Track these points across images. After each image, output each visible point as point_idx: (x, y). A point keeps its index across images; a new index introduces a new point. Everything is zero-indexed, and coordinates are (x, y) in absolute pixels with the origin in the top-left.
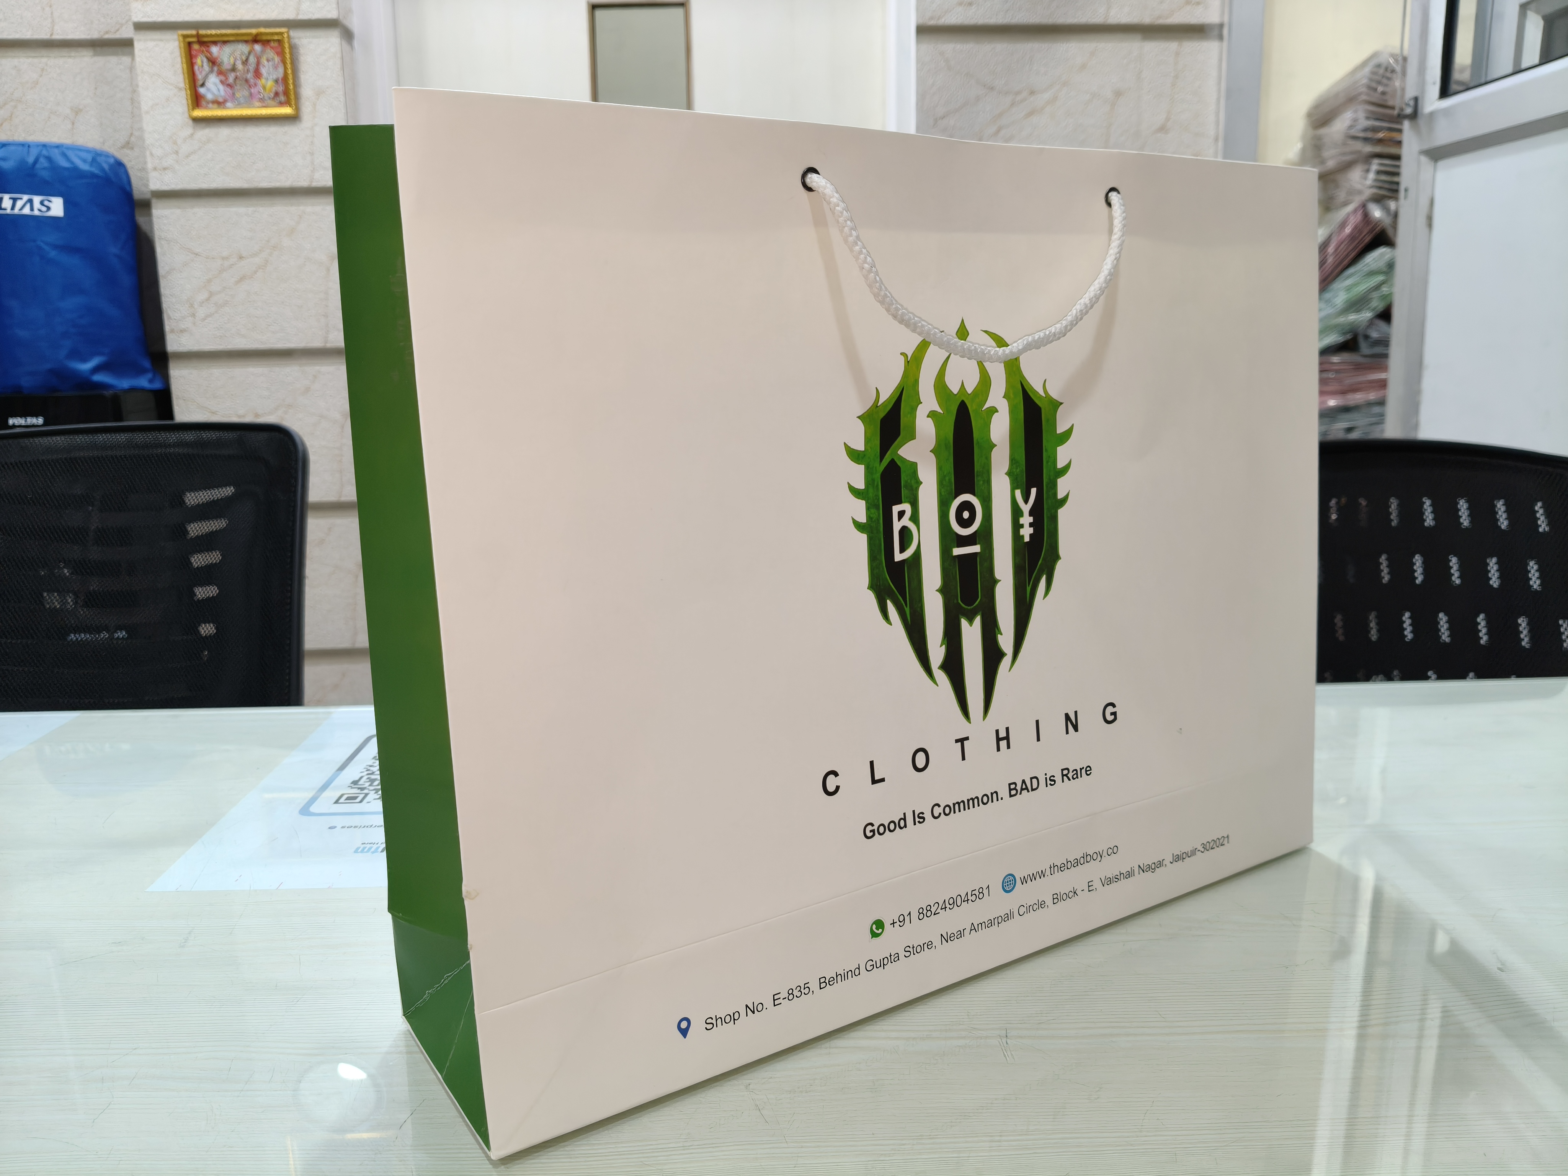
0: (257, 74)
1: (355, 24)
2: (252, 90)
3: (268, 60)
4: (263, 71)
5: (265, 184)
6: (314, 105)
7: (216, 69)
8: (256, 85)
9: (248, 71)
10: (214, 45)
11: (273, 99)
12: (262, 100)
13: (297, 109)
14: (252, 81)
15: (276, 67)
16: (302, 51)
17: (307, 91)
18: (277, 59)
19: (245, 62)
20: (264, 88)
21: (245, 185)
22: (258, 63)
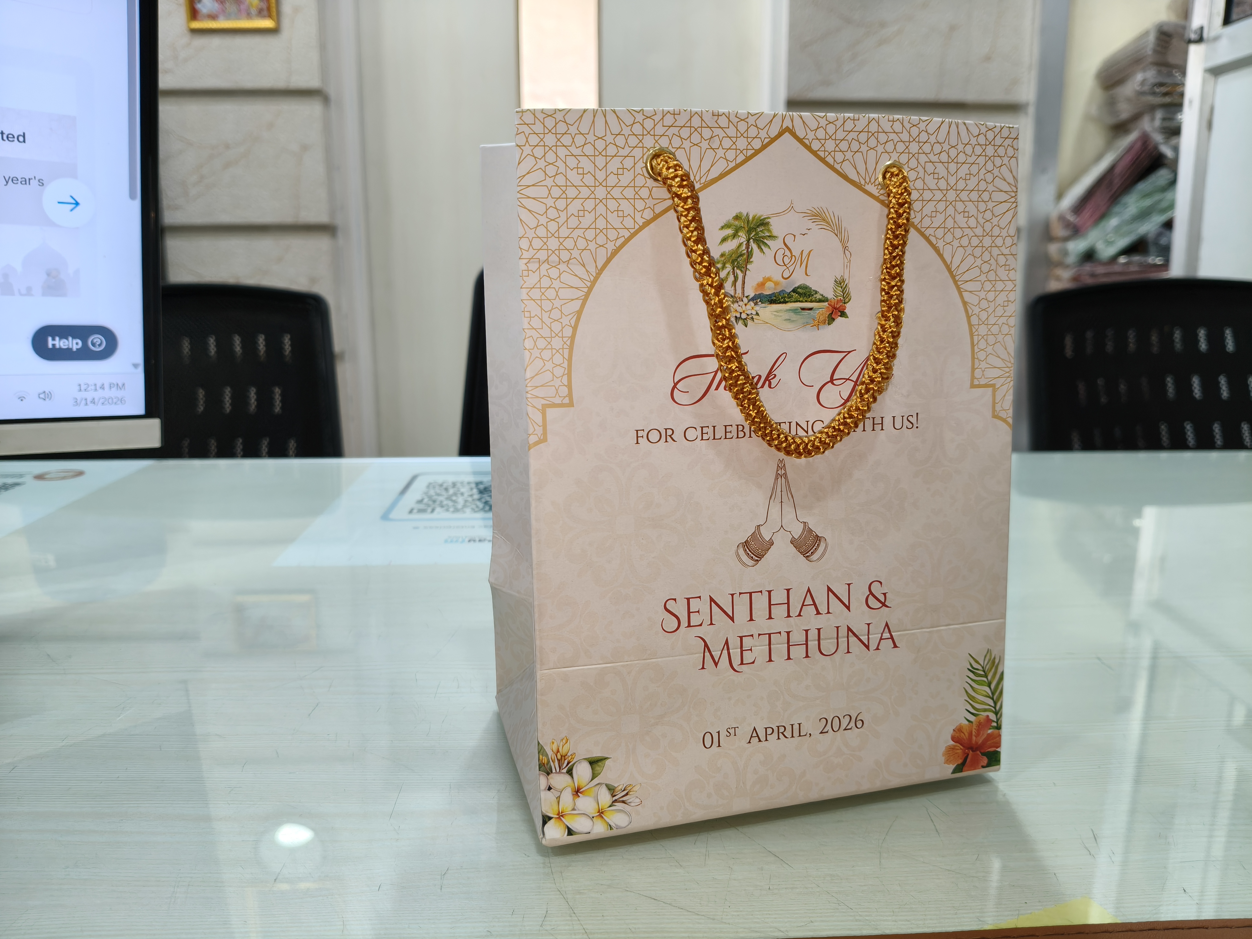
2: (240, 4)
5: (249, 86)
6: (293, 20)
8: (244, 3)
11: (258, 14)
12: (249, 15)
13: (278, 21)
17: (287, 8)
20: (251, 5)
21: (233, 87)
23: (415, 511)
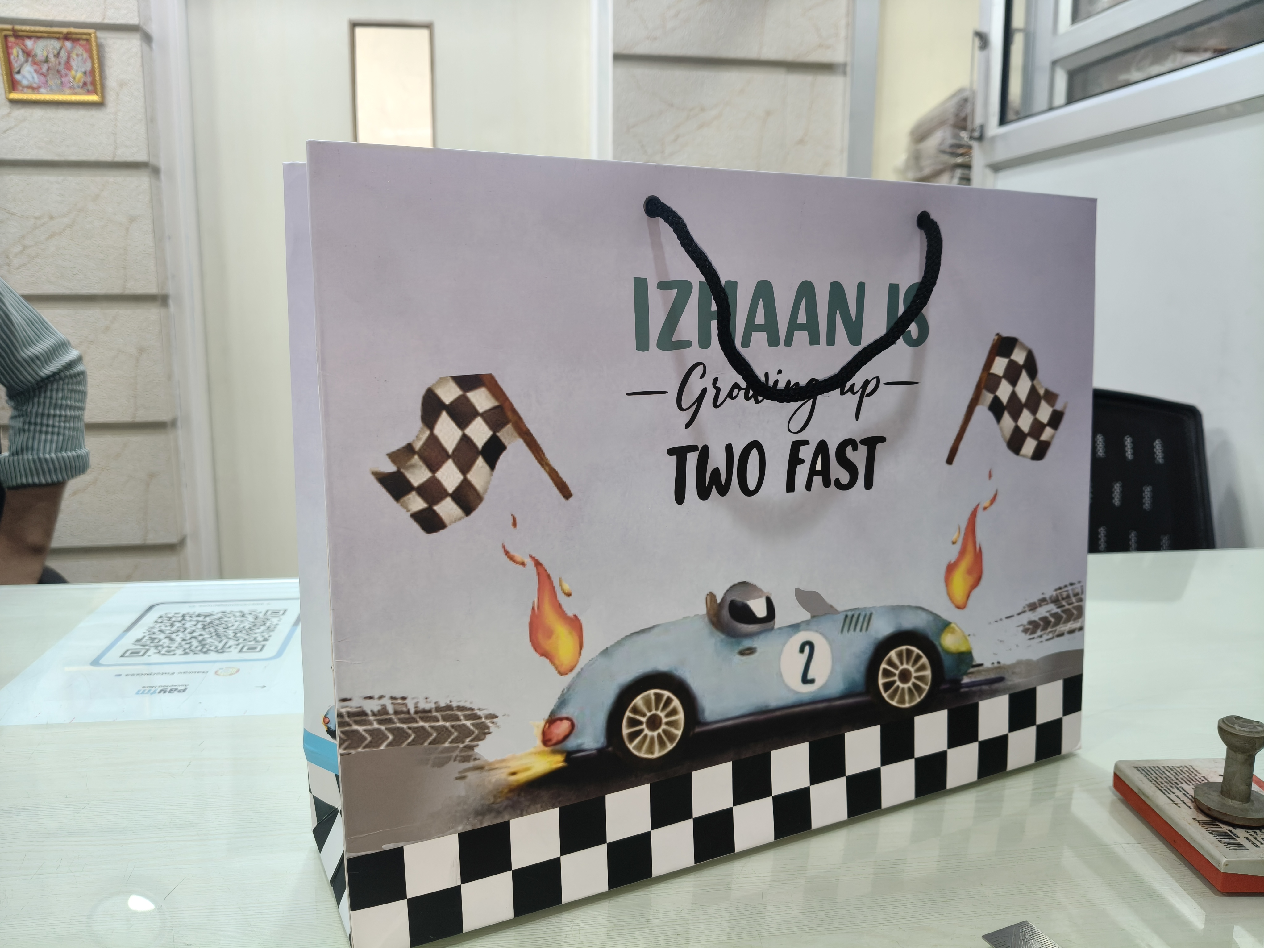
0: (68, 66)
1: (153, 29)
2: (63, 79)
3: (77, 55)
4: (73, 64)
5: (73, 158)
6: (118, 95)
7: (30, 59)
8: (66, 75)
9: (60, 63)
10: (29, 40)
11: (82, 87)
12: (72, 88)
13: (103, 96)
14: (64, 72)
15: (85, 62)
16: (107, 49)
17: (111, 83)
18: (85, 55)
19: (57, 55)
20: (74, 78)
21: (56, 158)
22: (69, 57)
23: (127, 654)
